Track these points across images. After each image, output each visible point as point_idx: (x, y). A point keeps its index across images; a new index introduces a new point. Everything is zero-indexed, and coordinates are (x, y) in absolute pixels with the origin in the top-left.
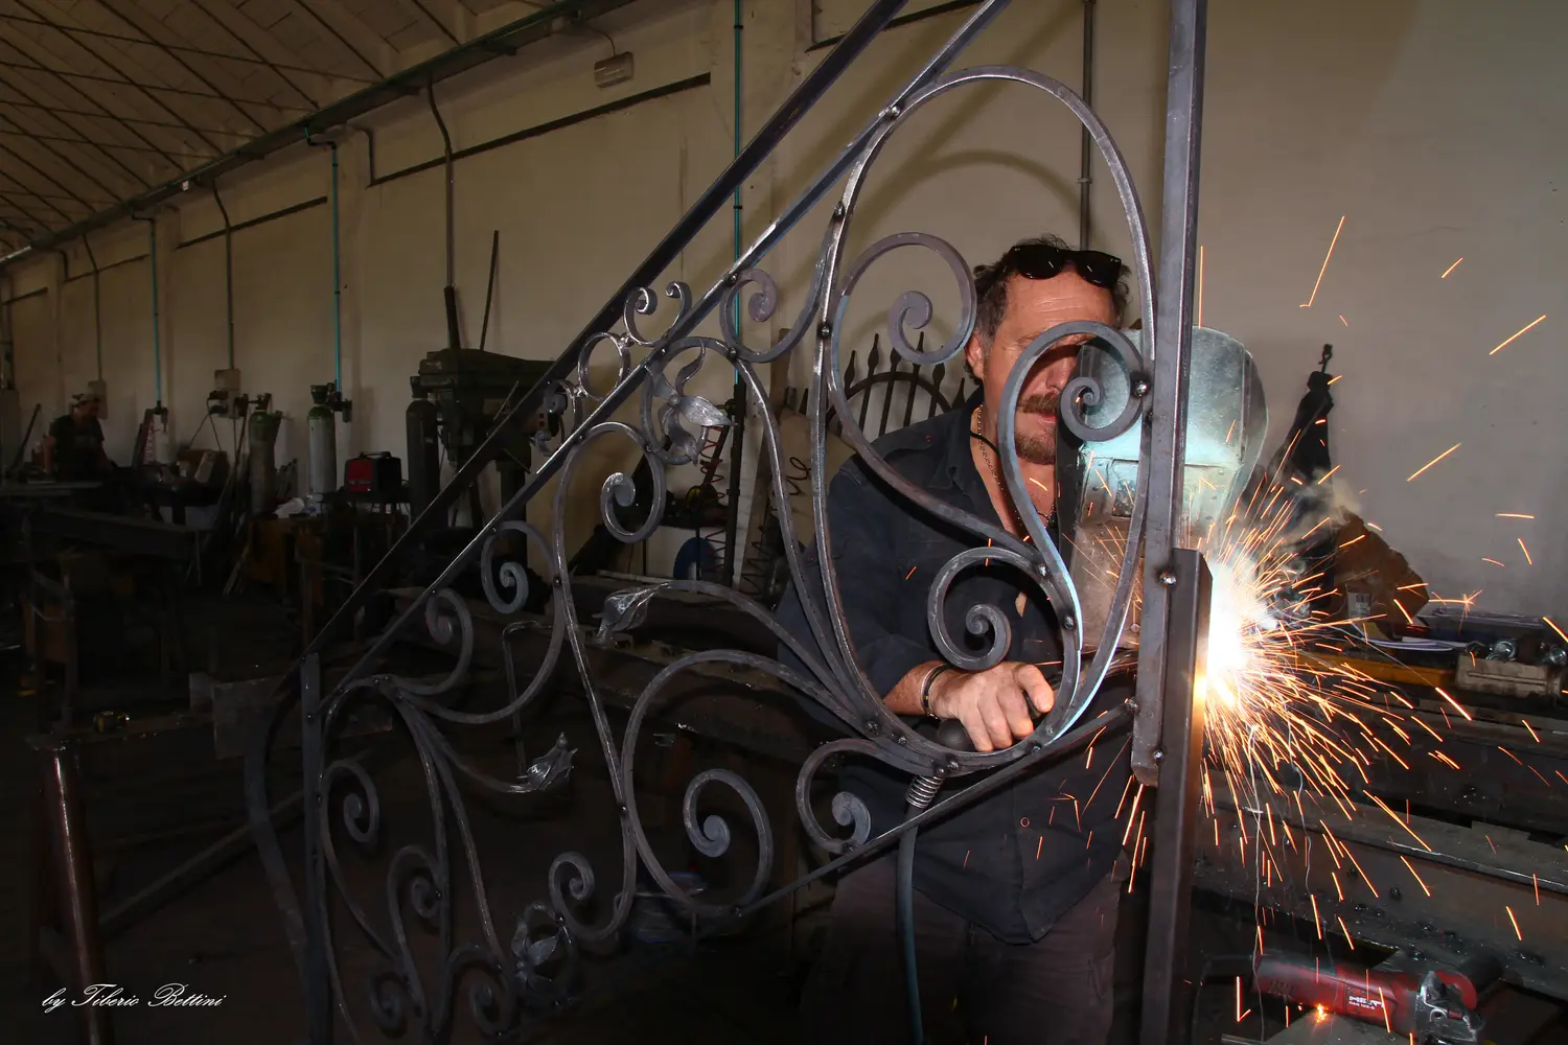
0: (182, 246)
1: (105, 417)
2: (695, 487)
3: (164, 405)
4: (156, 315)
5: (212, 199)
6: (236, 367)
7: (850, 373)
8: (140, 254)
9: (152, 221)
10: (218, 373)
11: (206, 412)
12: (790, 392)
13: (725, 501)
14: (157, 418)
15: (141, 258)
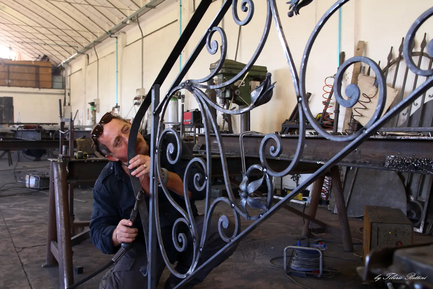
0: (127, 46)
1: (98, 112)
2: (320, 114)
3: (118, 105)
4: (117, 72)
5: (138, 26)
6: (144, 87)
7: (391, 56)
8: (112, 52)
9: (117, 38)
10: (138, 90)
11: (133, 105)
12: (362, 68)
13: (332, 117)
14: (116, 109)
15: (113, 53)
